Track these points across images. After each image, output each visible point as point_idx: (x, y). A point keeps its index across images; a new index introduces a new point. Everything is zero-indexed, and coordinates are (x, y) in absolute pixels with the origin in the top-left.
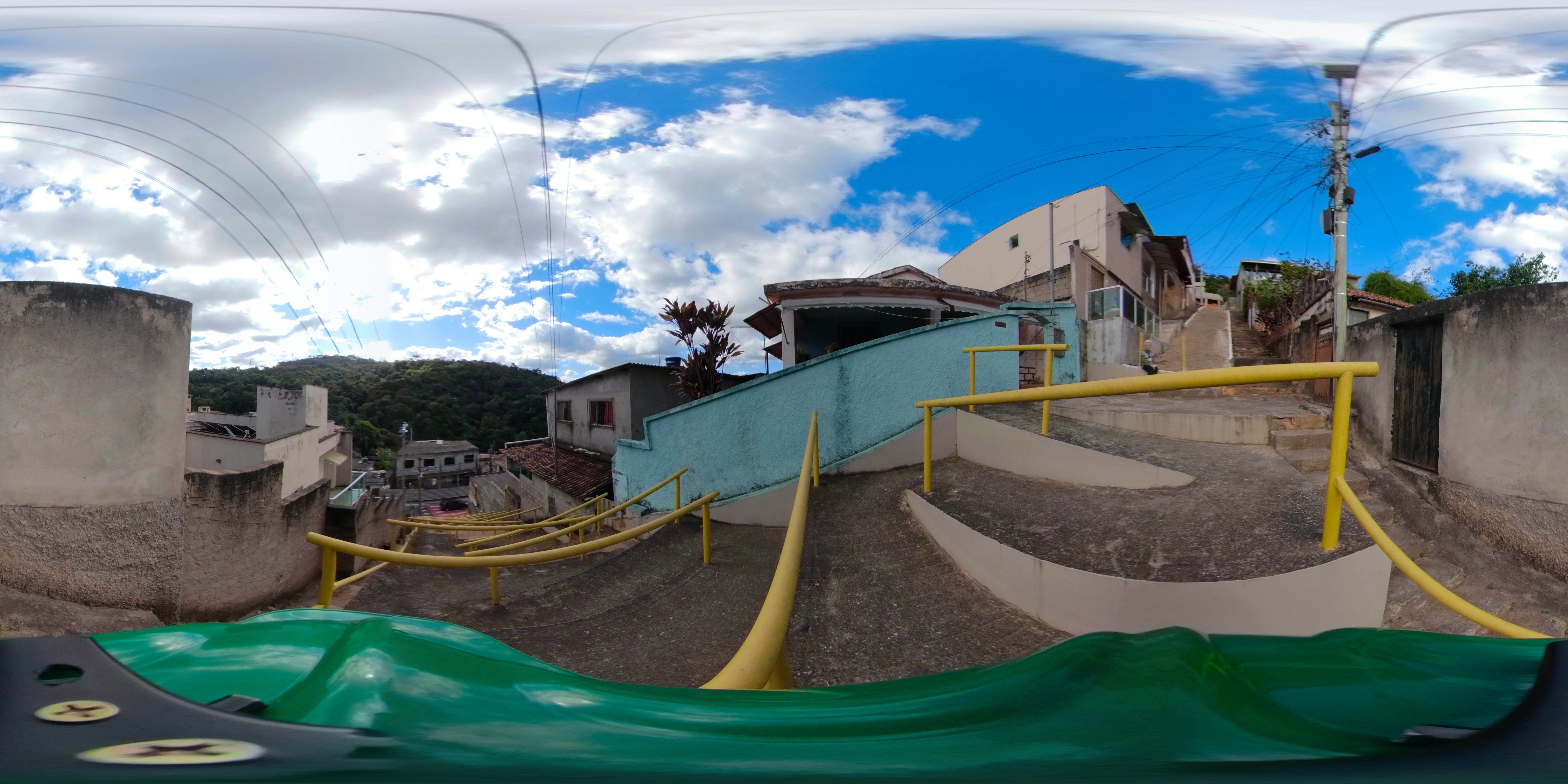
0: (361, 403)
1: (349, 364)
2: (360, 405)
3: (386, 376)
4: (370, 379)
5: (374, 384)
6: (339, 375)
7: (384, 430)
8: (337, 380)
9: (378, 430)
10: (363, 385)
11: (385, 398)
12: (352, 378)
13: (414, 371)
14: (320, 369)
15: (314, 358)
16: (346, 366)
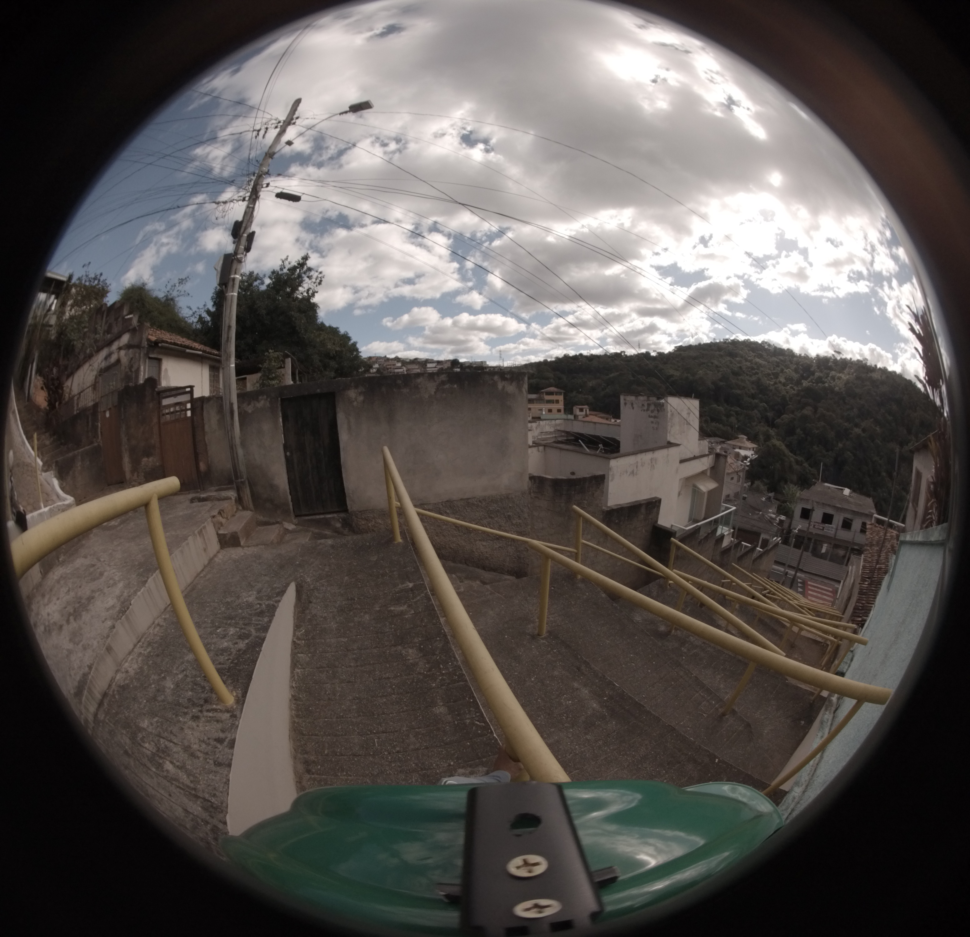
0: (779, 413)
1: (764, 354)
2: (779, 417)
3: (809, 377)
4: (789, 379)
5: (795, 387)
6: (753, 369)
7: (800, 458)
8: (751, 376)
9: (792, 458)
10: (783, 388)
11: (808, 411)
12: (769, 375)
13: (838, 375)
14: (729, 358)
15: (720, 342)
16: (760, 356)
